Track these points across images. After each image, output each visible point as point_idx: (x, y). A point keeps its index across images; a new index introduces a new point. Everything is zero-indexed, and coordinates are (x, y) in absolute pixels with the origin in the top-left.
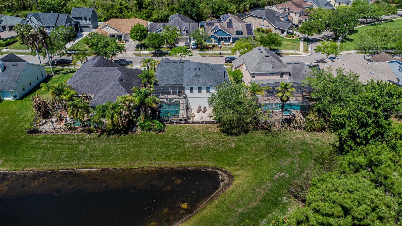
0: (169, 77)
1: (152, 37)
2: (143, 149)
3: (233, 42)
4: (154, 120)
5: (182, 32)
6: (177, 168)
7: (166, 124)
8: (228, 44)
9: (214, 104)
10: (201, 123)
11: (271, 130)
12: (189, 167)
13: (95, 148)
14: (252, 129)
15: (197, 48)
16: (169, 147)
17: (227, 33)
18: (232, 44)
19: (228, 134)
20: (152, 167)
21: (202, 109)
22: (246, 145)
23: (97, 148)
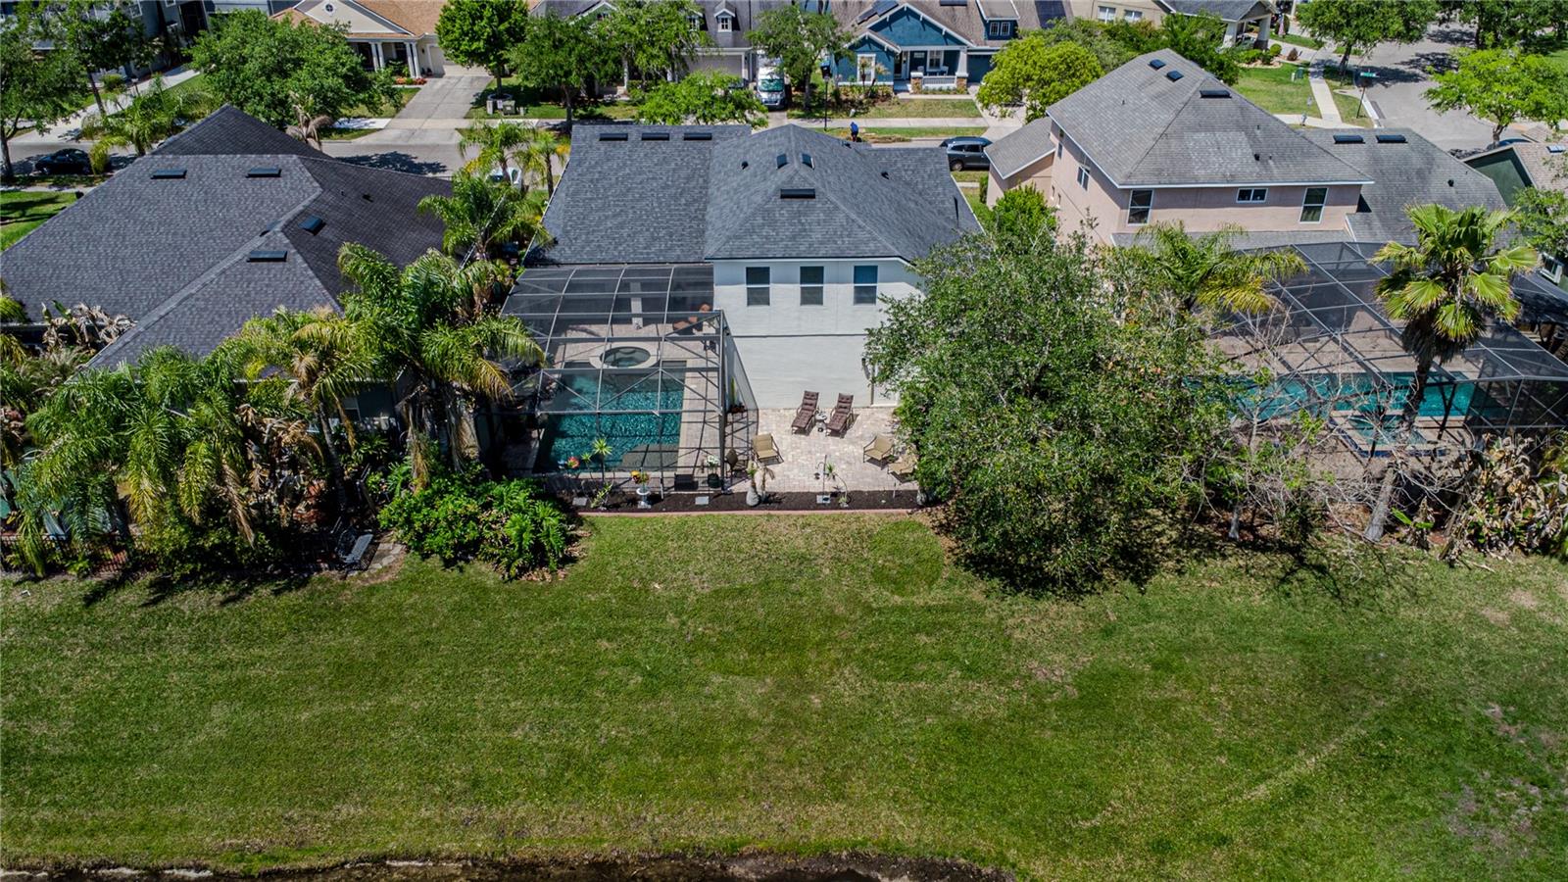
0: (620, 219)
1: (552, 34)
2: (395, 700)
3: (973, 79)
4: (499, 481)
5: (710, 24)
6: (642, 861)
7: (586, 508)
8: (945, 86)
9: (912, 372)
10: (820, 499)
11: (1311, 556)
12: (735, 854)
13: (45, 693)
14: (1177, 543)
15: (786, 104)
16: (590, 682)
17: (940, 30)
18: (968, 86)
19: (1012, 583)
20: (448, 858)
21: (827, 407)
22: (1155, 667)
23: (66, 689)
